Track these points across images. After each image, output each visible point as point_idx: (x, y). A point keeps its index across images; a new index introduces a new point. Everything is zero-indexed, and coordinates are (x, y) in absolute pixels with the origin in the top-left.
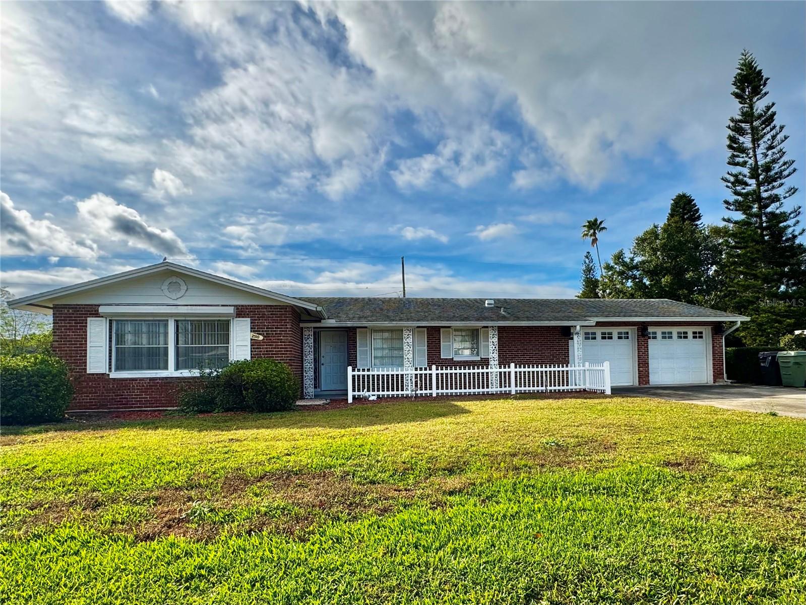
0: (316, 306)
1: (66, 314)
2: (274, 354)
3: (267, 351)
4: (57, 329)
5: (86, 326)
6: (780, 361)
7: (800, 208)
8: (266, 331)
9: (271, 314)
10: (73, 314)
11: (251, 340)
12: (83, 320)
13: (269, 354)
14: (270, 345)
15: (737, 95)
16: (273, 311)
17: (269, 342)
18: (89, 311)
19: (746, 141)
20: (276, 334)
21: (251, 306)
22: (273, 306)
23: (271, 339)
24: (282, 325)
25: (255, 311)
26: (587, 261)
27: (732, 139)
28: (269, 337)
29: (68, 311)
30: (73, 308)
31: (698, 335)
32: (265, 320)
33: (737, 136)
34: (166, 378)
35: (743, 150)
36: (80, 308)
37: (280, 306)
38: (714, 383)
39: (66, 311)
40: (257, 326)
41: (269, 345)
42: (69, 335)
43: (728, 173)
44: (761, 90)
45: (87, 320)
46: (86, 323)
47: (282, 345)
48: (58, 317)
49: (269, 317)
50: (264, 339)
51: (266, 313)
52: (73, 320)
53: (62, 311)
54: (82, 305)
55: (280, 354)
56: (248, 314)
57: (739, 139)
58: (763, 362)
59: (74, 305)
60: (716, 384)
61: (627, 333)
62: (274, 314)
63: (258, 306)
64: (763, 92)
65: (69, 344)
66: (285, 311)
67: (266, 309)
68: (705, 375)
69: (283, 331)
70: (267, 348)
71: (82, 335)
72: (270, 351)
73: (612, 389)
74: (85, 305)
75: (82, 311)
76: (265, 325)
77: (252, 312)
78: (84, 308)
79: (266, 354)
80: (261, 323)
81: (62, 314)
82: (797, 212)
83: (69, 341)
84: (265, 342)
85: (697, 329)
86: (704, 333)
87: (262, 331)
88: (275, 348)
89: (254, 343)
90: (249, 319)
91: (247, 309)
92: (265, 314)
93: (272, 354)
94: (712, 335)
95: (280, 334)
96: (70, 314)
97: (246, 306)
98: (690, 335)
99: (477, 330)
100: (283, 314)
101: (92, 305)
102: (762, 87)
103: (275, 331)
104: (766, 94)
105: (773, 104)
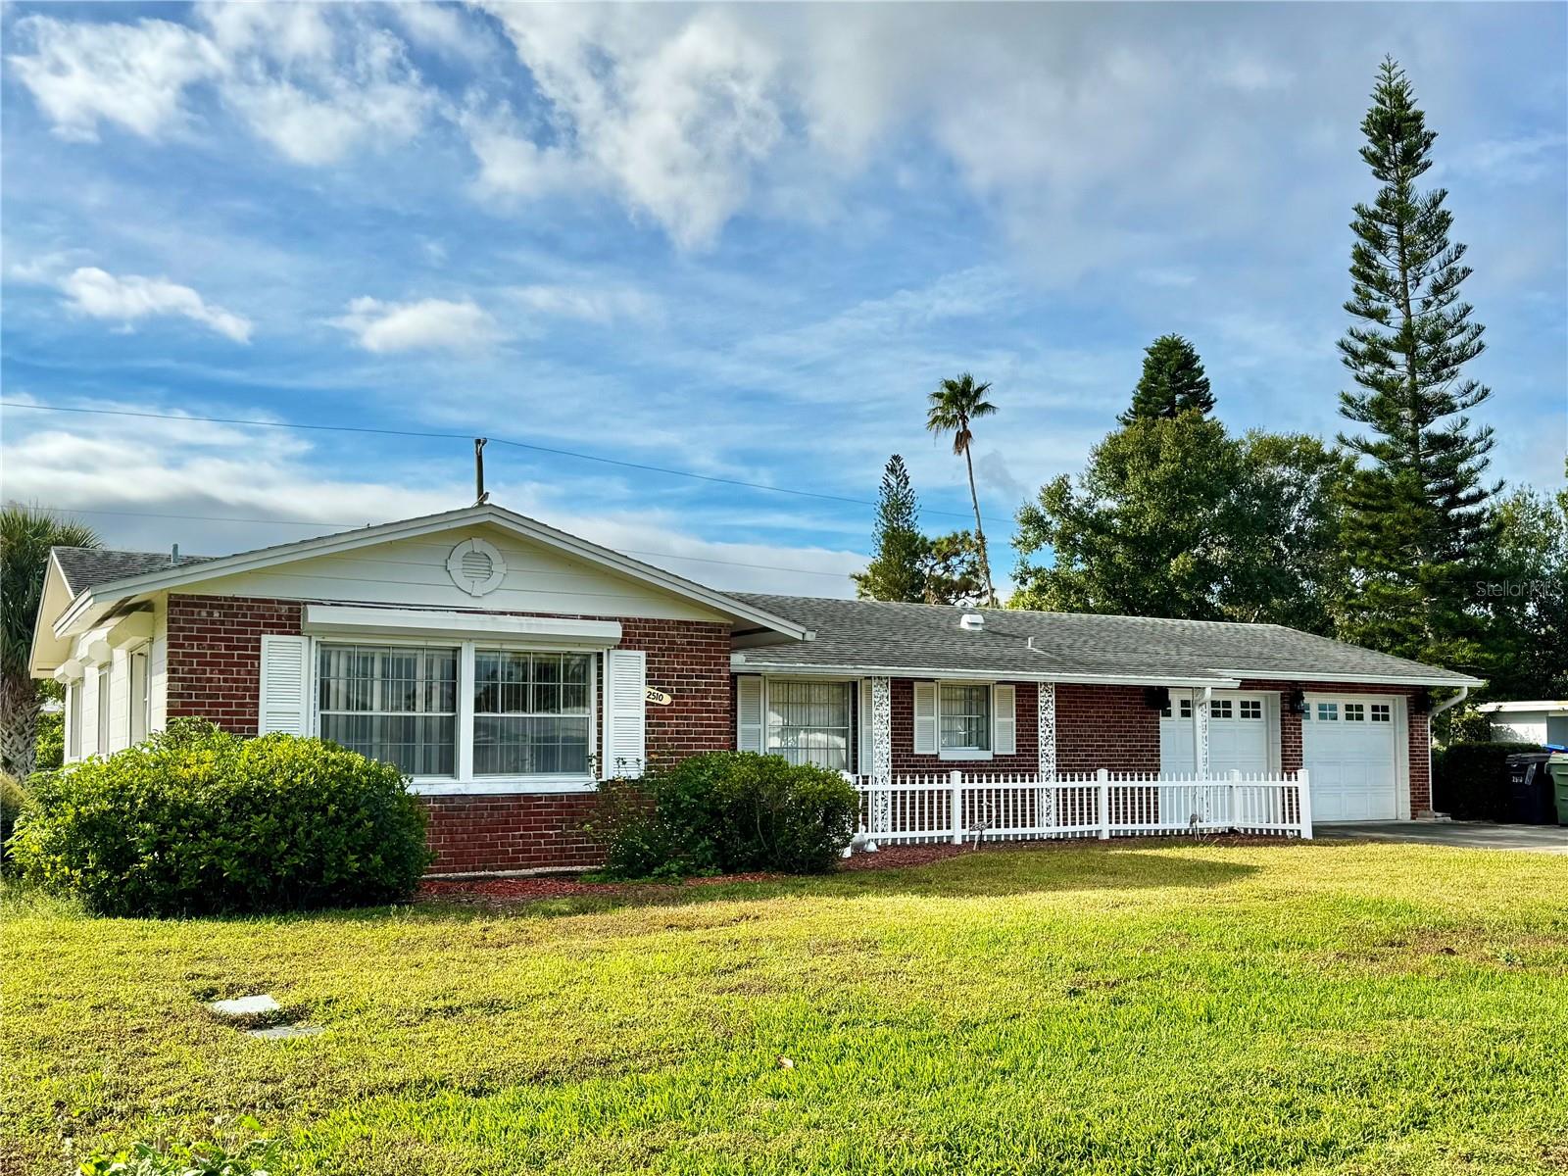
0: (803, 630)
1: (204, 621)
2: (694, 740)
3: (678, 732)
4: (181, 663)
5: (258, 658)
6: (1555, 773)
7: (1491, 431)
8: (677, 683)
9: (689, 643)
10: (223, 623)
11: (647, 703)
12: (248, 640)
13: (682, 740)
14: (686, 718)
15: (1373, 159)
16: (692, 636)
17: (683, 711)
18: (263, 617)
19: (1388, 263)
20: (697, 691)
21: (647, 621)
22: (692, 623)
23: (686, 704)
24: (711, 671)
25: (654, 635)
26: (893, 481)
27: (1362, 256)
28: (682, 697)
29: (210, 614)
30: (222, 607)
31: (1381, 714)
32: (677, 656)
33: (1373, 251)
34: (452, 797)
35: (1383, 284)
36: (240, 608)
37: (706, 624)
38: (1413, 818)
39: (204, 614)
40: (659, 669)
41: (682, 718)
42: (210, 680)
43: (1352, 334)
44: (1419, 156)
45: (259, 641)
46: (258, 649)
47: (709, 718)
48: (182, 629)
49: (683, 650)
50: (671, 704)
51: (678, 641)
52: (221, 639)
53: (193, 613)
54: (245, 600)
55: (706, 740)
56: (639, 642)
57: (1374, 259)
58: (1517, 776)
59: (226, 599)
60: (1418, 821)
61: (1256, 705)
62: (696, 644)
63: (660, 621)
64: (1422, 160)
65: (210, 705)
66: (717, 638)
67: (678, 629)
68: (1395, 801)
69: (712, 684)
70: (677, 725)
71: (245, 681)
72: (685, 732)
73: (1313, 827)
74: (253, 600)
75: (245, 616)
76: (674, 670)
77: (647, 635)
78: (250, 608)
79: (677, 740)
80: (667, 663)
81: (194, 622)
82: (1486, 439)
83: (209, 696)
84: (674, 711)
85: (1380, 700)
86: (1391, 709)
87: (669, 684)
88: (695, 725)
89: (653, 713)
90: (642, 654)
91: (637, 628)
92: (675, 643)
93: (689, 740)
94: (1410, 714)
95: (705, 691)
96: (213, 622)
97: (635, 621)
98: (1368, 713)
99: (987, 688)
100: (712, 644)
101: (271, 601)
102: (1421, 150)
103: (696, 684)
104: (1427, 165)
105: (1444, 194)
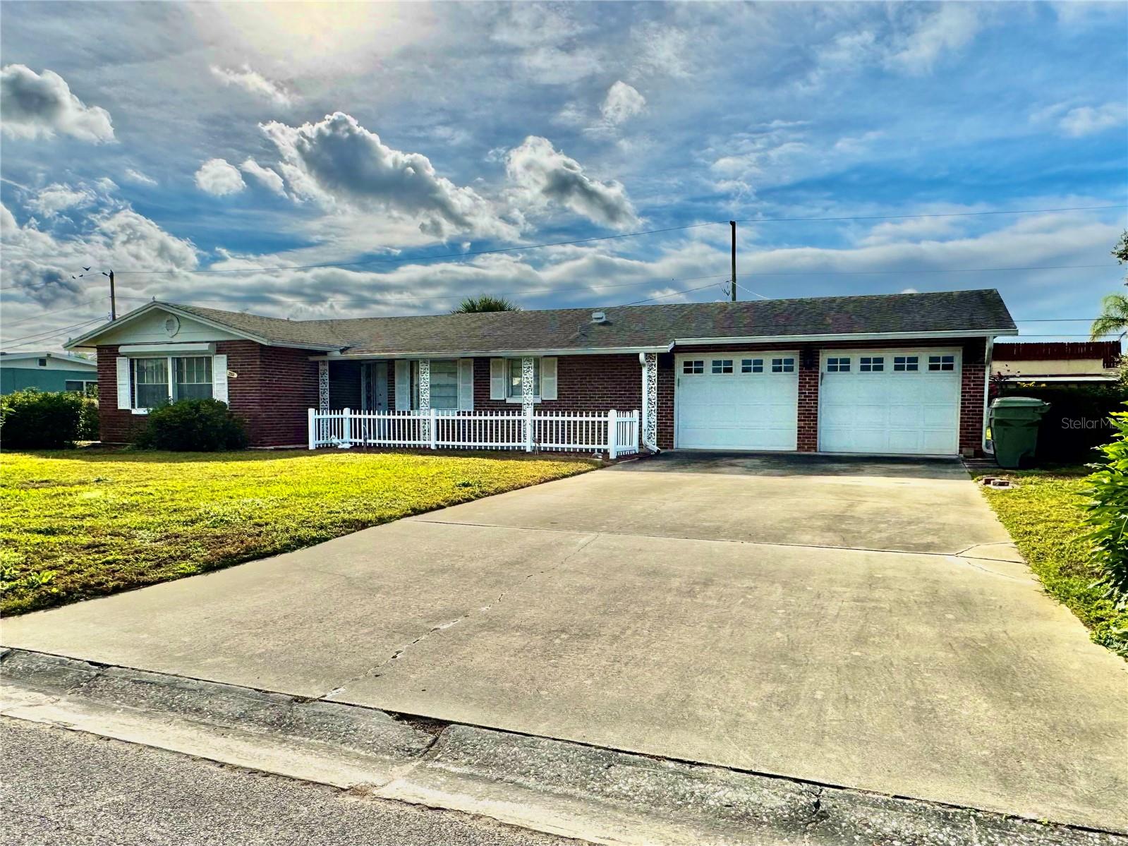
3: (241, 390)
5: (115, 365)
8: (240, 368)
11: (228, 377)
17: (242, 380)
20: (248, 371)
23: (244, 377)
28: (242, 374)
31: (939, 364)
41: (242, 383)
45: (114, 359)
46: (115, 362)
50: (238, 377)
70: (241, 387)
72: (244, 390)
76: (238, 363)
84: (239, 380)
87: (236, 369)
88: (248, 386)
89: (231, 381)
90: (225, 356)
103: (247, 368)
